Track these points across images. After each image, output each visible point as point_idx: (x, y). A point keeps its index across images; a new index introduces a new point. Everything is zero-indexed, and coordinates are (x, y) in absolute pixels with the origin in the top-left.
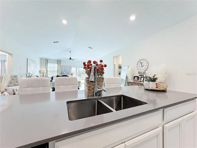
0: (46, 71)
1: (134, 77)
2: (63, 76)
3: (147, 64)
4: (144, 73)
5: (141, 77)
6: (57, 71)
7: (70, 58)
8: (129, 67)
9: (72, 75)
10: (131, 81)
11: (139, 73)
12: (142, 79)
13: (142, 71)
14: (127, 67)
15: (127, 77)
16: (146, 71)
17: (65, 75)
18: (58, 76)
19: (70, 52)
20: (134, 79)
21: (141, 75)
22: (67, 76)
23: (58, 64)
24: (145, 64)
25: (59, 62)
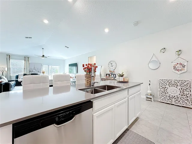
0: (8, 68)
1: (107, 74)
2: (32, 74)
3: (115, 65)
4: (114, 71)
5: (112, 75)
6: (24, 69)
7: (43, 56)
8: (103, 67)
9: (43, 73)
10: (104, 78)
11: (110, 71)
12: (112, 76)
13: (112, 70)
14: (101, 67)
15: (100, 75)
16: (115, 70)
17: (35, 73)
18: (25, 75)
19: (43, 49)
20: (106, 76)
21: (111, 73)
22: (37, 74)
23: (25, 60)
24: (114, 64)
25: (26, 58)
